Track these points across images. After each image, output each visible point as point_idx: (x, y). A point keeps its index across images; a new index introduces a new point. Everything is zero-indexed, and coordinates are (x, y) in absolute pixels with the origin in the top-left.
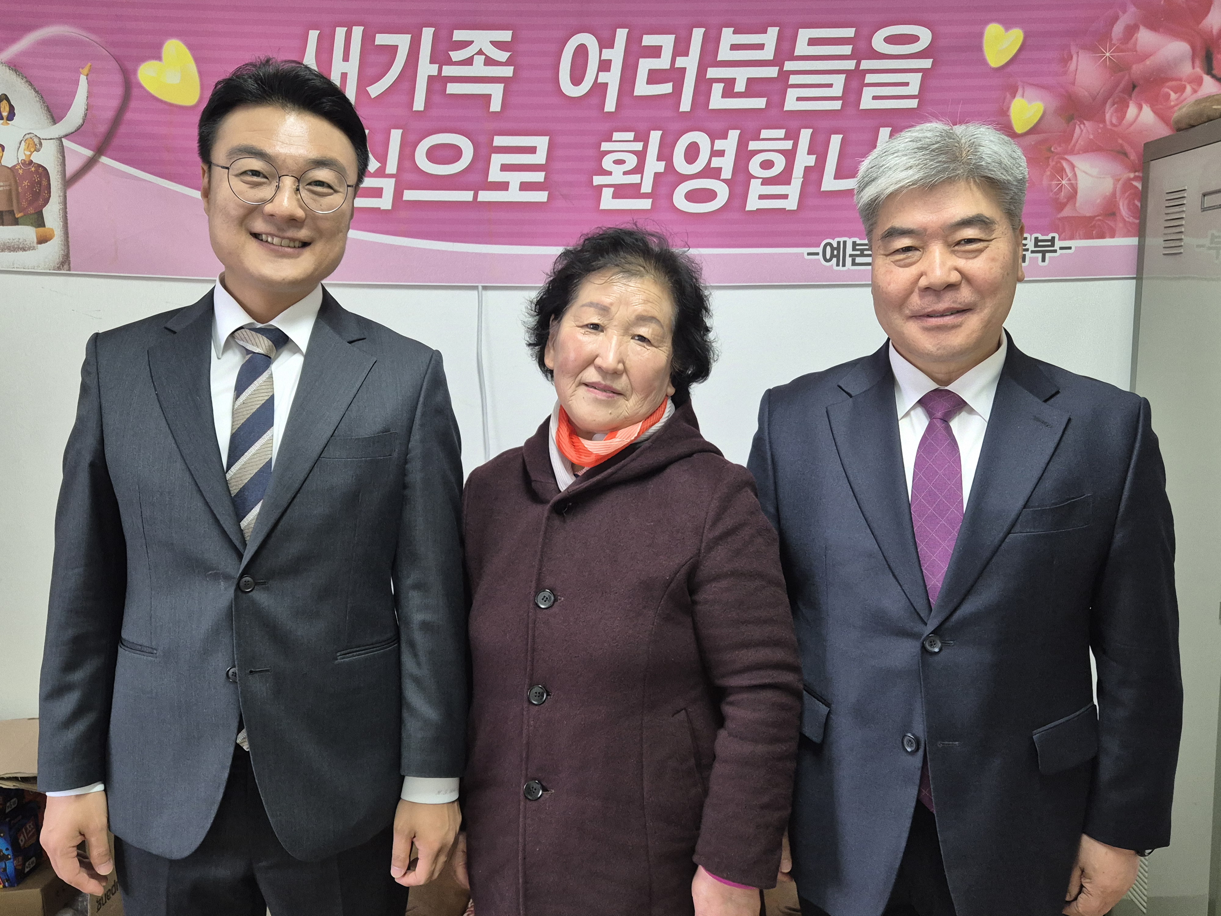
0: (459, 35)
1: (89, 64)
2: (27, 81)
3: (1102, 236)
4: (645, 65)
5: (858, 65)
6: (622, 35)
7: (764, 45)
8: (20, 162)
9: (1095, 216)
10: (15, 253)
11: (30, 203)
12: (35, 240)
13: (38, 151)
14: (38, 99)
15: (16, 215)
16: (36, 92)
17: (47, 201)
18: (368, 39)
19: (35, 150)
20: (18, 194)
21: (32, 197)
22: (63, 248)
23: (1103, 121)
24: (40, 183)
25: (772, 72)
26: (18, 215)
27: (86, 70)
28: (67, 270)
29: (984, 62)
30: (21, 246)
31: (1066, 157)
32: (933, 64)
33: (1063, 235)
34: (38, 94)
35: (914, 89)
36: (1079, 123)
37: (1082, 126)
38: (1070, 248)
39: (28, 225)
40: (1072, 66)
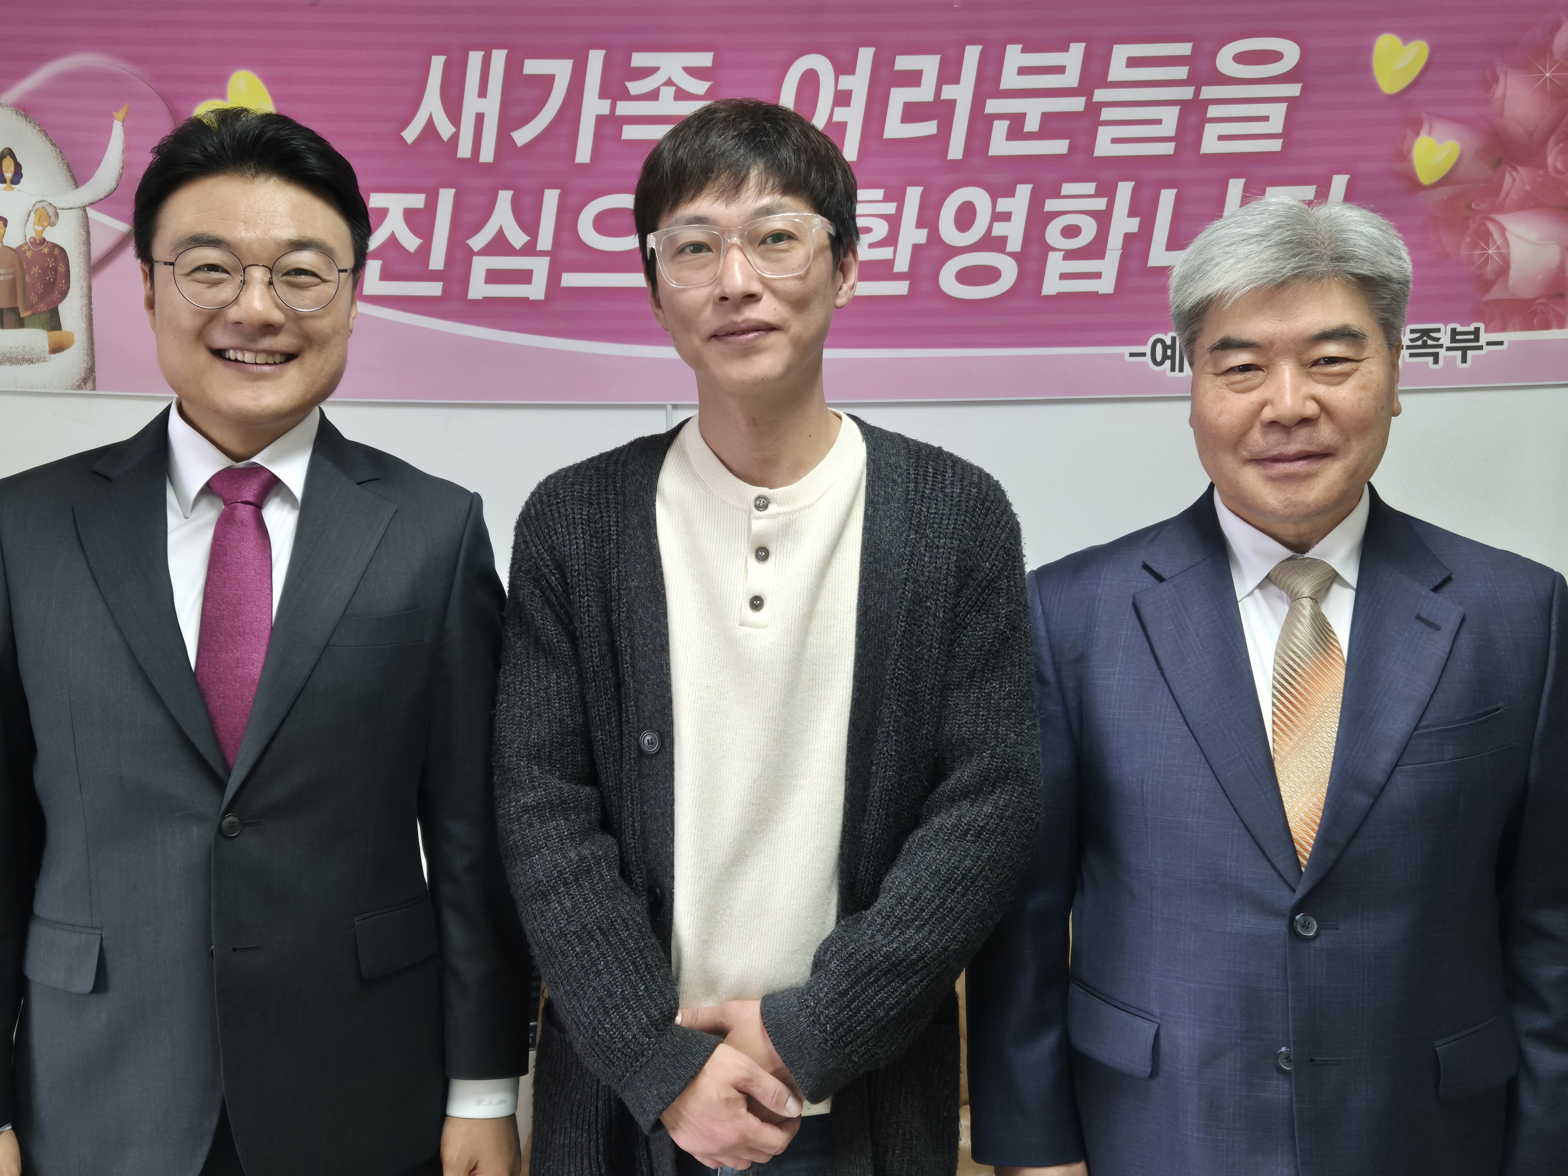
0: (639, 60)
1: (126, 106)
2: (40, 130)
3: (1546, 326)
4: (899, 97)
5: (1197, 93)
6: (866, 56)
7: (1064, 67)
8: (28, 240)
9: (1537, 298)
10: (19, 367)
11: (41, 298)
12: (47, 348)
13: (52, 224)
14: (54, 154)
15: (22, 316)
16: (53, 144)
17: (64, 294)
18: (513, 67)
19: (49, 224)
20: (24, 284)
21: (43, 288)
22: (85, 358)
23: (1544, 166)
24: (55, 269)
25: (1077, 104)
26: (23, 314)
27: (121, 114)
28: (91, 390)
29: (1374, 87)
30: (26, 357)
31: (1493, 216)
32: (1303, 90)
33: (1492, 324)
34: (55, 147)
35: (1276, 125)
36: (1509, 169)
37: (1514, 174)
38: (1501, 343)
39: (36, 327)
40: (1499, 91)
